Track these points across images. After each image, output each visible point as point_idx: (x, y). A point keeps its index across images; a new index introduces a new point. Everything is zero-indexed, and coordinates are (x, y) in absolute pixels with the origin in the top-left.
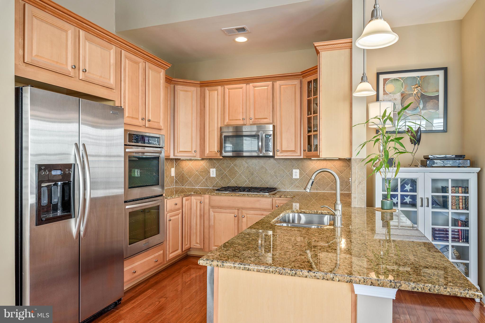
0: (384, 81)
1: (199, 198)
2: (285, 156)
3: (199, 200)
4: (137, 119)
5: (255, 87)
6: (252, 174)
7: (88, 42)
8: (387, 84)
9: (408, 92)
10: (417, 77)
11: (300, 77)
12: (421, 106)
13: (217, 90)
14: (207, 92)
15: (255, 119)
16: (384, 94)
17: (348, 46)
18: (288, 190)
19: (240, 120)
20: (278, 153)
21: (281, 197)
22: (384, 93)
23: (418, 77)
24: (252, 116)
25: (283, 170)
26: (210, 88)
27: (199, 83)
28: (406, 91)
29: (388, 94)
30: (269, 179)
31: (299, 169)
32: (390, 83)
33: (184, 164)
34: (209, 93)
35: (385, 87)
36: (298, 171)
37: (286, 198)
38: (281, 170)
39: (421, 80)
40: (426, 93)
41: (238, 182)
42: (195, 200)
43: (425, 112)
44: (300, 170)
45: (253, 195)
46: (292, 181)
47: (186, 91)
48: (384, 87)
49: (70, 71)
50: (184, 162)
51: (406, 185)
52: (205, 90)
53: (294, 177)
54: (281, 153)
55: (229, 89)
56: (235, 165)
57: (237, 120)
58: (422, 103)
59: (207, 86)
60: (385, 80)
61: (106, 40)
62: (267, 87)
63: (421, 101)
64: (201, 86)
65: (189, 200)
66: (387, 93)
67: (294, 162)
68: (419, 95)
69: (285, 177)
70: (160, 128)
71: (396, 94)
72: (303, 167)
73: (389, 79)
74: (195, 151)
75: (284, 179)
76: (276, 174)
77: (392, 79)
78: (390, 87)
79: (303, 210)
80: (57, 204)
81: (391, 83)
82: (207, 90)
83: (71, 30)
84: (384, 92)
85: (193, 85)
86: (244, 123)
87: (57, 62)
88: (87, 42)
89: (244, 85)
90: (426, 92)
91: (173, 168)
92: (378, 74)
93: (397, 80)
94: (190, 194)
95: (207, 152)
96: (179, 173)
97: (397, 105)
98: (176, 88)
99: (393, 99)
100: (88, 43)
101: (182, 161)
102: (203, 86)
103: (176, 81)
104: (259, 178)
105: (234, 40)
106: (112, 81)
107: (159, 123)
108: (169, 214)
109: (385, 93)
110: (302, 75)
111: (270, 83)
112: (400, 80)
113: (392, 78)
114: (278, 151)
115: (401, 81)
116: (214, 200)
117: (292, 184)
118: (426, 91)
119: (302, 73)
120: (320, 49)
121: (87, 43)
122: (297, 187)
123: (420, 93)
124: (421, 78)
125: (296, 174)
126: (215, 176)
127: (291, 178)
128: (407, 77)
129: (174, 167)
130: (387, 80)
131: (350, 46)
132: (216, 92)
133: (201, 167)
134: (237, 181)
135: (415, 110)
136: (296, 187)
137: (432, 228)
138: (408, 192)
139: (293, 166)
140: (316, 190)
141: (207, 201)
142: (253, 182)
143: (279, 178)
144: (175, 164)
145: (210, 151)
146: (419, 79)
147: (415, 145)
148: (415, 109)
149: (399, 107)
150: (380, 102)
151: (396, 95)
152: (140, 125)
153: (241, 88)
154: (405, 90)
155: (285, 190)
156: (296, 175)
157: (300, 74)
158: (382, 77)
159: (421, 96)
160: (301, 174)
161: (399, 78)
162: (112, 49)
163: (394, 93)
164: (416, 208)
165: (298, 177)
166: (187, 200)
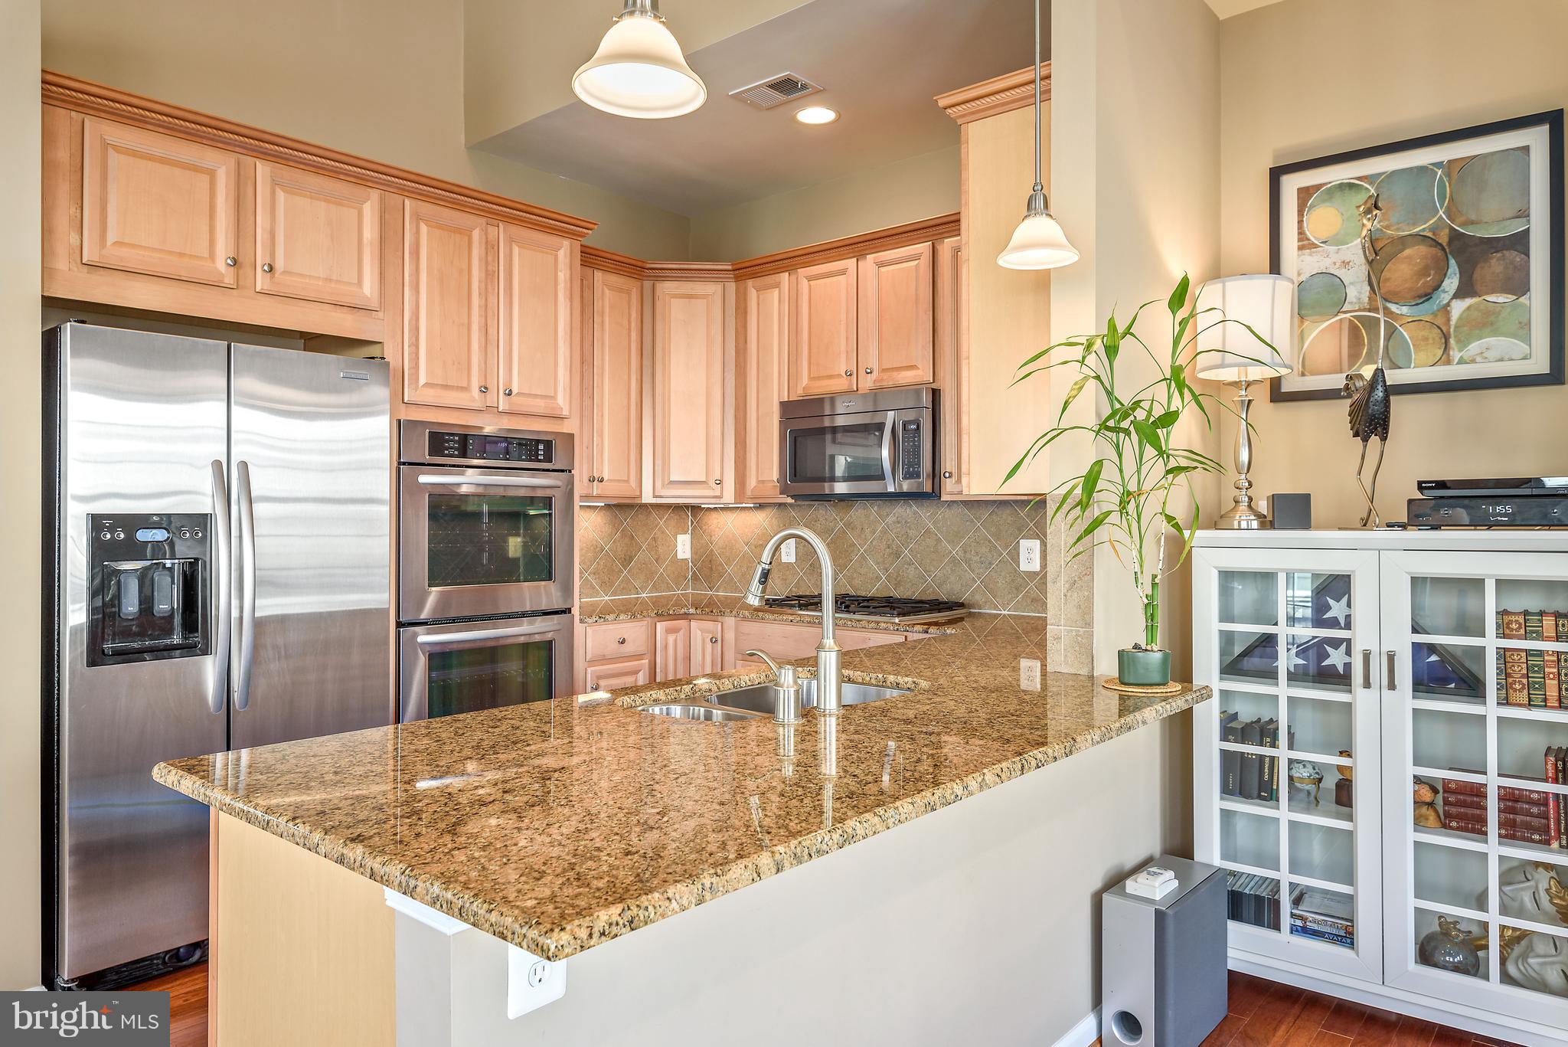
0: (1301, 196)
1: (709, 625)
3: (708, 632)
4: (466, 389)
5: (881, 264)
6: (897, 555)
7: (284, 192)
8: (1312, 206)
9: (1398, 229)
10: (1431, 167)
12: (1451, 283)
13: (777, 285)
14: (753, 294)
15: (880, 373)
16: (1300, 248)
18: (1006, 612)
19: (839, 376)
20: (950, 484)
22: (1300, 243)
23: (1439, 165)
24: (874, 364)
25: (990, 541)
26: (760, 281)
27: (730, 268)
28: (1387, 227)
29: (1316, 246)
30: (948, 571)
31: (1038, 538)
32: (1324, 201)
33: (715, 521)
34: (758, 297)
35: (1305, 219)
36: (1035, 545)
38: (982, 542)
39: (1449, 175)
40: (1471, 227)
41: (856, 582)
42: (699, 633)
43: (1469, 308)
44: (1041, 544)
45: (849, 623)
46: (1019, 581)
47: (690, 297)
48: (1300, 222)
49: (223, 272)
50: (714, 515)
51: (1331, 602)
52: (746, 289)
53: (1024, 567)
55: (810, 279)
56: (848, 525)
57: (830, 377)
58: (1456, 268)
59: (754, 276)
60: (1305, 194)
61: (348, 179)
62: (918, 261)
63: (1452, 262)
64: (737, 279)
65: (681, 632)
66: (1313, 244)
67: (1023, 513)
68: (1444, 239)
69: (997, 565)
70: (557, 413)
71: (1348, 244)
73: (1318, 187)
74: (718, 482)
75: (993, 574)
76: (968, 556)
77: (1329, 185)
78: (1324, 219)
80: (172, 616)
81: (1328, 204)
82: (753, 289)
83: (223, 165)
84: (1300, 240)
85: (713, 277)
86: (852, 385)
87: (181, 255)
88: (279, 190)
89: (851, 263)
90: (1472, 223)
91: (686, 533)
92: (1276, 175)
93: (1351, 186)
94: (686, 614)
95: (752, 482)
96: (702, 550)
97: (1351, 287)
98: (658, 292)
99: (1335, 263)
100: (282, 193)
101: (707, 513)
102: (743, 278)
103: (657, 269)
104: (916, 568)
105: (794, 120)
106: (369, 288)
107: (554, 398)
108: (593, 668)
109: (1305, 244)
111: (925, 247)
112: (1362, 186)
113: (1330, 183)
114: (947, 475)
115: (1367, 188)
116: (748, 634)
117: (1017, 589)
118: (1473, 217)
121: (281, 196)
122: (1035, 600)
123: (1447, 231)
124: (1449, 168)
125: (1030, 555)
126: (792, 559)
127: (1016, 570)
128: (1394, 172)
129: (690, 531)
130: (1311, 191)
132: (776, 292)
133: (757, 531)
134: (853, 578)
135: (1428, 300)
136: (1029, 601)
137: (1418, 780)
138: (1341, 628)
139: (1020, 530)
141: (730, 636)
142: (900, 581)
143: (977, 571)
144: (692, 523)
145: (760, 479)
146: (1440, 172)
147: (1365, 440)
148: (1426, 295)
149: (1360, 293)
150: (1224, 283)
151: (1348, 248)
152: (477, 405)
153: (843, 272)
154: (1385, 223)
155: (995, 609)
156: (1030, 560)
158: (1291, 185)
159: (1450, 243)
161: (1359, 178)
162: (369, 200)
163: (1338, 240)
164: (1350, 692)
165: (1035, 565)
166: (669, 631)
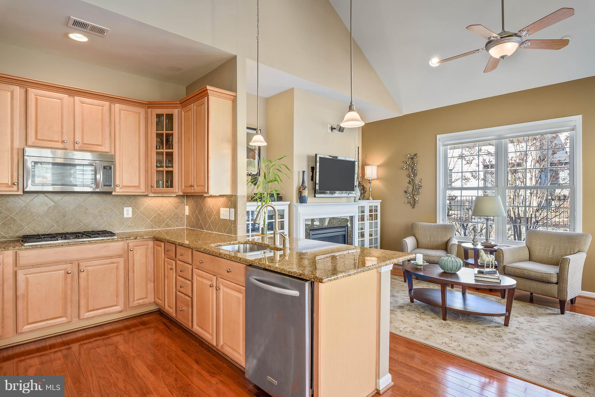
2: (127, 192)
5: (82, 102)
11: (146, 107)
13: (11, 91)
15: (82, 144)
17: (231, 99)
20: (118, 189)
21: (137, 238)
24: (79, 140)
25: (111, 208)
31: (131, 207)
36: (130, 209)
37: (143, 238)
38: (108, 209)
44: (133, 208)
46: (123, 221)
53: (126, 216)
54: (121, 188)
55: (36, 95)
62: (102, 107)
67: (125, 199)
69: (114, 216)
72: (137, 205)
75: (112, 219)
76: (101, 214)
79: (219, 244)
86: (66, 146)
89: (65, 96)
104: (75, 220)
110: (148, 104)
111: (107, 104)
114: (118, 186)
117: (123, 223)
119: (148, 103)
120: (209, 93)
122: (129, 227)
125: (128, 212)
127: (122, 218)
131: (232, 99)
136: (127, 227)
139: (124, 204)
140: (151, 228)
141: (9, 260)
143: (105, 219)
153: (60, 99)
157: (146, 103)
160: (133, 212)
165: (130, 215)
